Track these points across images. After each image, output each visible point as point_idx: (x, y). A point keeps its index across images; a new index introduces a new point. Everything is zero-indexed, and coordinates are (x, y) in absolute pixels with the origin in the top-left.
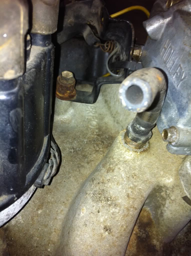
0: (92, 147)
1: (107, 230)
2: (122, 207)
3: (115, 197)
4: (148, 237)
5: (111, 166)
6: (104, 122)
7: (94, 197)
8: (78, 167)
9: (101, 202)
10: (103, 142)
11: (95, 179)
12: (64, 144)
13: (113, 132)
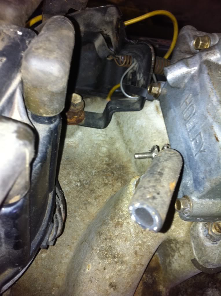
0: (101, 180)
1: (112, 287)
2: (129, 264)
3: (122, 255)
4: (155, 283)
5: (120, 220)
6: (115, 148)
7: (100, 254)
8: (85, 204)
9: (108, 260)
10: (112, 173)
11: (102, 233)
12: (70, 176)
13: (125, 160)
